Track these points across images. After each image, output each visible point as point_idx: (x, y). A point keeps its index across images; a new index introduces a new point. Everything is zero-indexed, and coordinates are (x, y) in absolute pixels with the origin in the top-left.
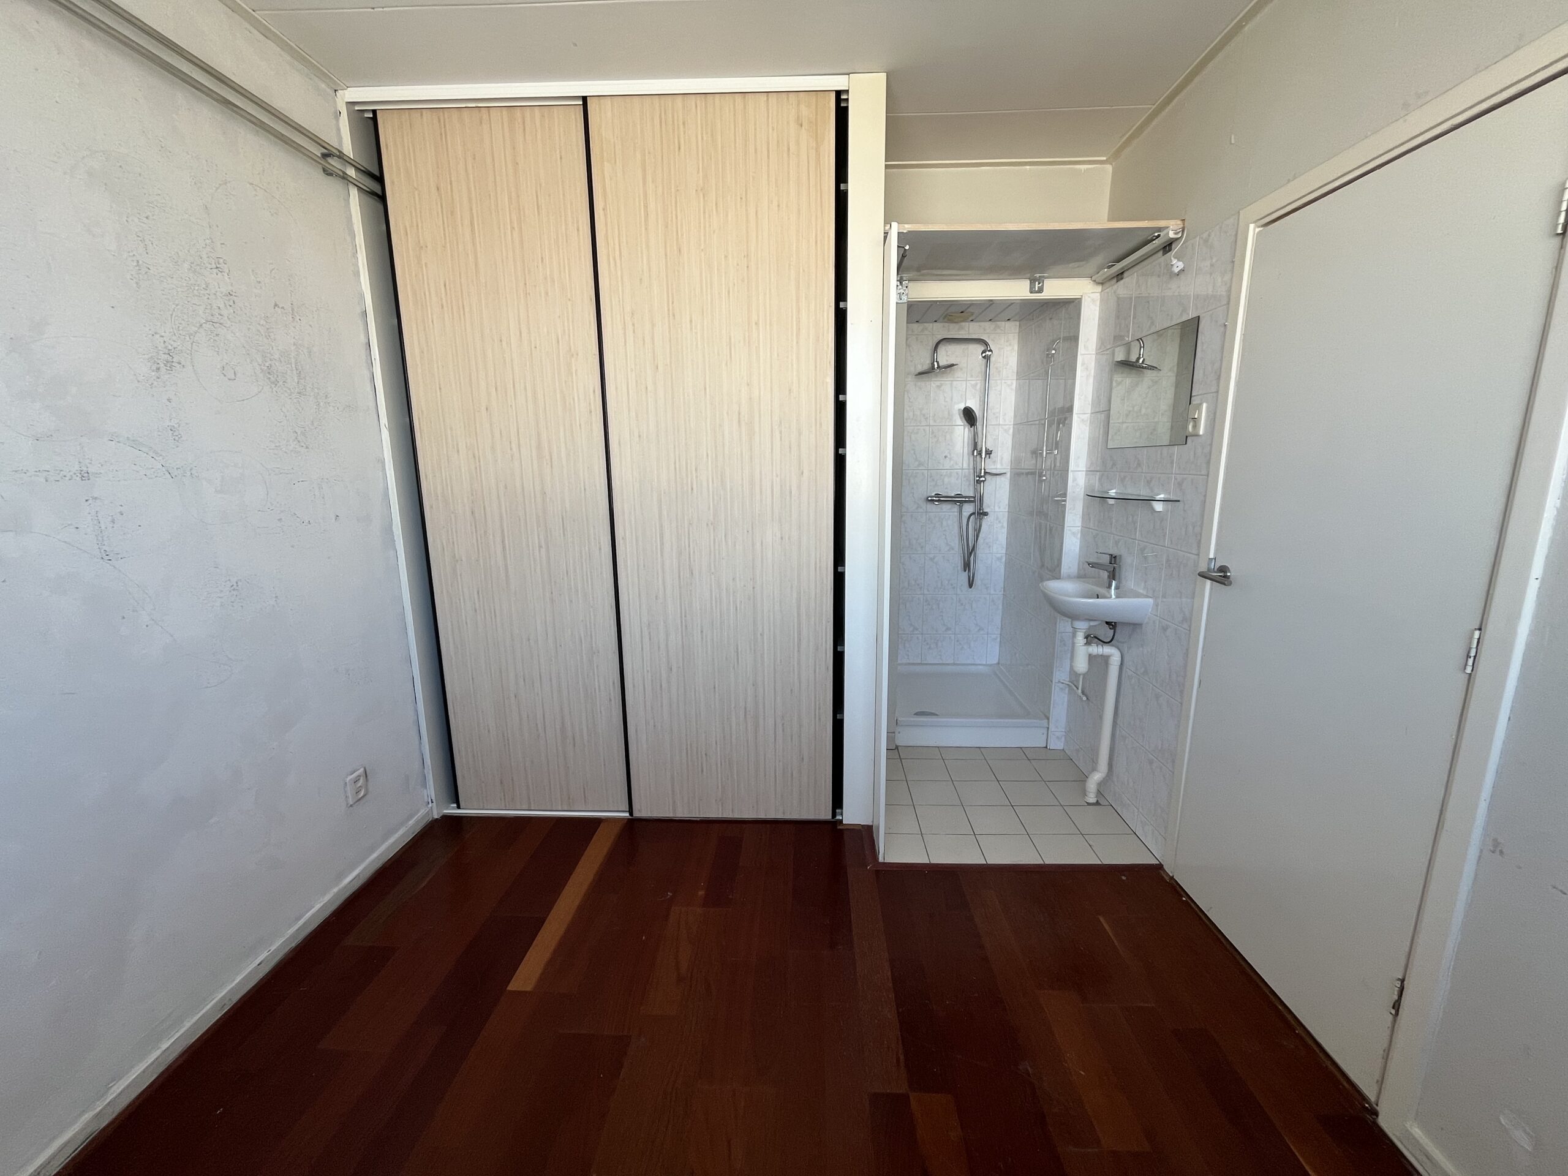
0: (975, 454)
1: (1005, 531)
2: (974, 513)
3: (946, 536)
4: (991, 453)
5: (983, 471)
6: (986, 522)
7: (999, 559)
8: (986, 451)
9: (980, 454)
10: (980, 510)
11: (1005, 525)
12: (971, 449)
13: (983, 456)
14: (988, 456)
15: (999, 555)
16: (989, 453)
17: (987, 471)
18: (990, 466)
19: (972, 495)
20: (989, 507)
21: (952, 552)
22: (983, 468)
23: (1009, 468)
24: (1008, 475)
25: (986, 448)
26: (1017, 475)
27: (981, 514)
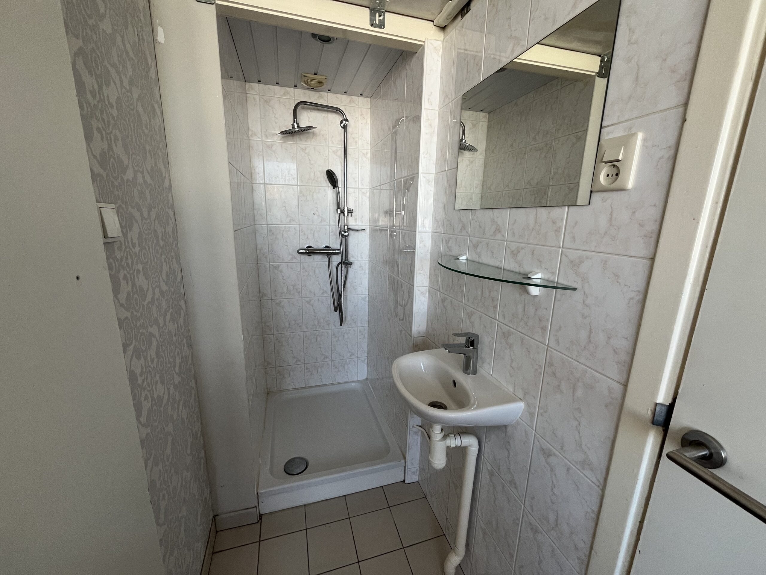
0: (339, 212)
1: (367, 276)
2: (340, 263)
3: (319, 281)
4: (352, 212)
5: (346, 227)
6: (351, 270)
7: (364, 299)
8: (348, 210)
9: (343, 213)
10: (346, 260)
11: (367, 271)
12: (336, 207)
13: (346, 215)
14: (350, 214)
15: (363, 296)
16: (350, 212)
17: (350, 227)
18: (352, 223)
19: (339, 247)
20: (353, 257)
21: (325, 295)
22: (346, 225)
23: (368, 225)
24: (368, 231)
25: (347, 207)
26: (375, 230)
27: (347, 264)
